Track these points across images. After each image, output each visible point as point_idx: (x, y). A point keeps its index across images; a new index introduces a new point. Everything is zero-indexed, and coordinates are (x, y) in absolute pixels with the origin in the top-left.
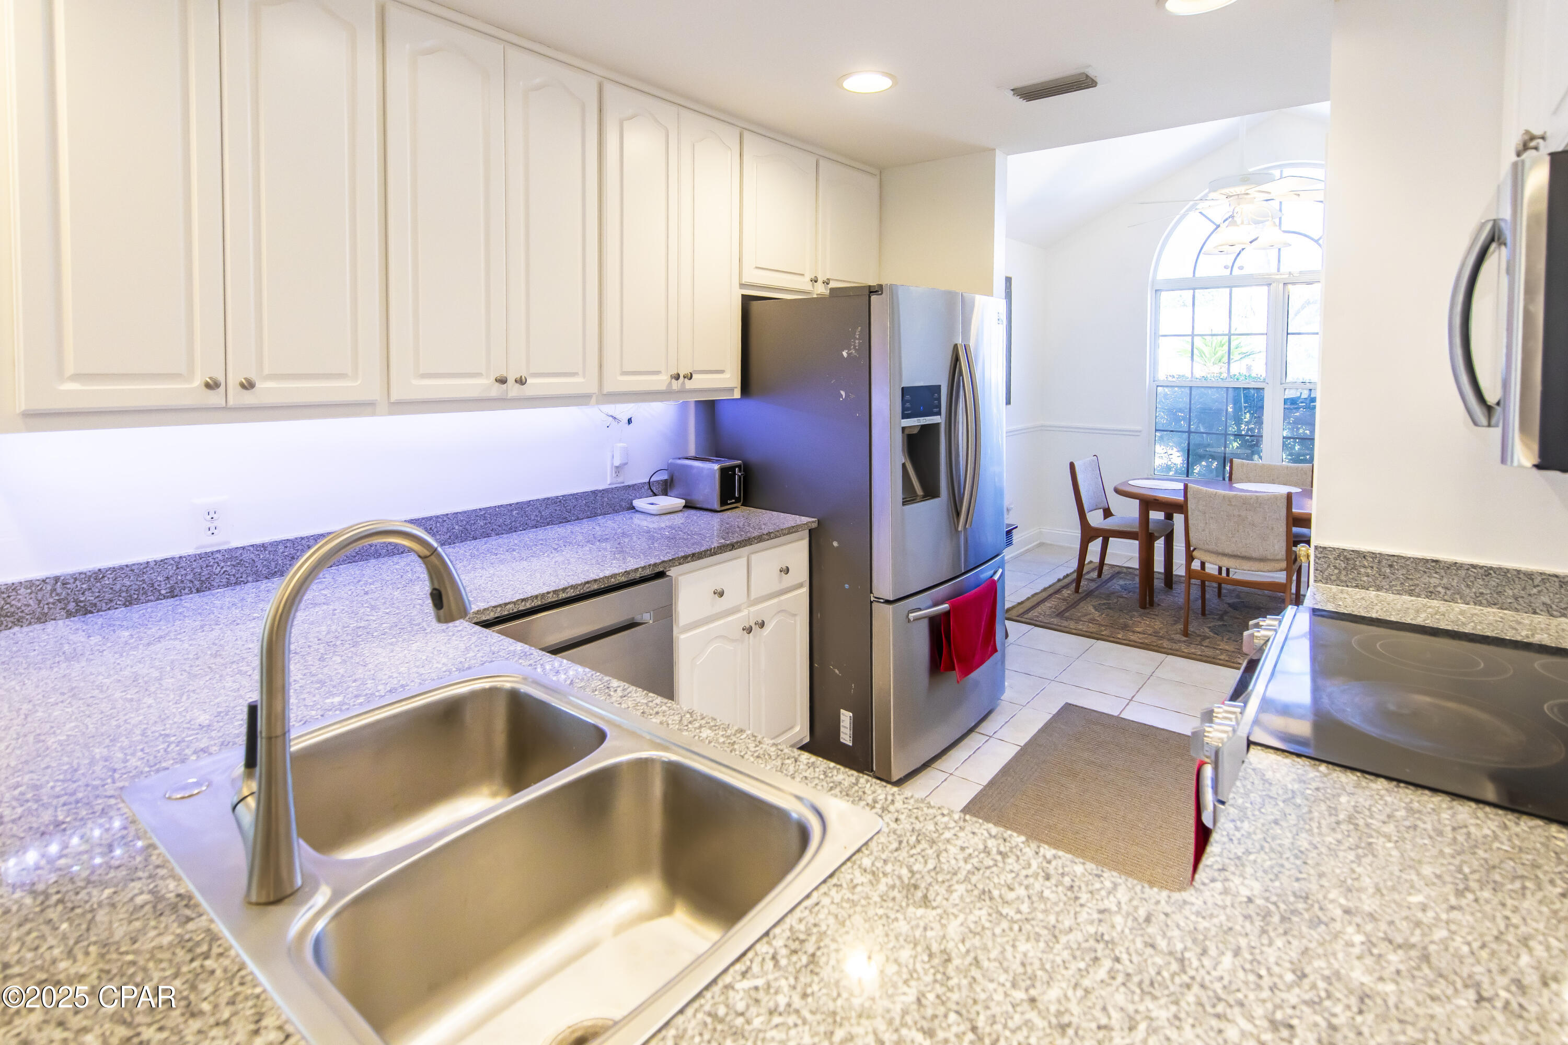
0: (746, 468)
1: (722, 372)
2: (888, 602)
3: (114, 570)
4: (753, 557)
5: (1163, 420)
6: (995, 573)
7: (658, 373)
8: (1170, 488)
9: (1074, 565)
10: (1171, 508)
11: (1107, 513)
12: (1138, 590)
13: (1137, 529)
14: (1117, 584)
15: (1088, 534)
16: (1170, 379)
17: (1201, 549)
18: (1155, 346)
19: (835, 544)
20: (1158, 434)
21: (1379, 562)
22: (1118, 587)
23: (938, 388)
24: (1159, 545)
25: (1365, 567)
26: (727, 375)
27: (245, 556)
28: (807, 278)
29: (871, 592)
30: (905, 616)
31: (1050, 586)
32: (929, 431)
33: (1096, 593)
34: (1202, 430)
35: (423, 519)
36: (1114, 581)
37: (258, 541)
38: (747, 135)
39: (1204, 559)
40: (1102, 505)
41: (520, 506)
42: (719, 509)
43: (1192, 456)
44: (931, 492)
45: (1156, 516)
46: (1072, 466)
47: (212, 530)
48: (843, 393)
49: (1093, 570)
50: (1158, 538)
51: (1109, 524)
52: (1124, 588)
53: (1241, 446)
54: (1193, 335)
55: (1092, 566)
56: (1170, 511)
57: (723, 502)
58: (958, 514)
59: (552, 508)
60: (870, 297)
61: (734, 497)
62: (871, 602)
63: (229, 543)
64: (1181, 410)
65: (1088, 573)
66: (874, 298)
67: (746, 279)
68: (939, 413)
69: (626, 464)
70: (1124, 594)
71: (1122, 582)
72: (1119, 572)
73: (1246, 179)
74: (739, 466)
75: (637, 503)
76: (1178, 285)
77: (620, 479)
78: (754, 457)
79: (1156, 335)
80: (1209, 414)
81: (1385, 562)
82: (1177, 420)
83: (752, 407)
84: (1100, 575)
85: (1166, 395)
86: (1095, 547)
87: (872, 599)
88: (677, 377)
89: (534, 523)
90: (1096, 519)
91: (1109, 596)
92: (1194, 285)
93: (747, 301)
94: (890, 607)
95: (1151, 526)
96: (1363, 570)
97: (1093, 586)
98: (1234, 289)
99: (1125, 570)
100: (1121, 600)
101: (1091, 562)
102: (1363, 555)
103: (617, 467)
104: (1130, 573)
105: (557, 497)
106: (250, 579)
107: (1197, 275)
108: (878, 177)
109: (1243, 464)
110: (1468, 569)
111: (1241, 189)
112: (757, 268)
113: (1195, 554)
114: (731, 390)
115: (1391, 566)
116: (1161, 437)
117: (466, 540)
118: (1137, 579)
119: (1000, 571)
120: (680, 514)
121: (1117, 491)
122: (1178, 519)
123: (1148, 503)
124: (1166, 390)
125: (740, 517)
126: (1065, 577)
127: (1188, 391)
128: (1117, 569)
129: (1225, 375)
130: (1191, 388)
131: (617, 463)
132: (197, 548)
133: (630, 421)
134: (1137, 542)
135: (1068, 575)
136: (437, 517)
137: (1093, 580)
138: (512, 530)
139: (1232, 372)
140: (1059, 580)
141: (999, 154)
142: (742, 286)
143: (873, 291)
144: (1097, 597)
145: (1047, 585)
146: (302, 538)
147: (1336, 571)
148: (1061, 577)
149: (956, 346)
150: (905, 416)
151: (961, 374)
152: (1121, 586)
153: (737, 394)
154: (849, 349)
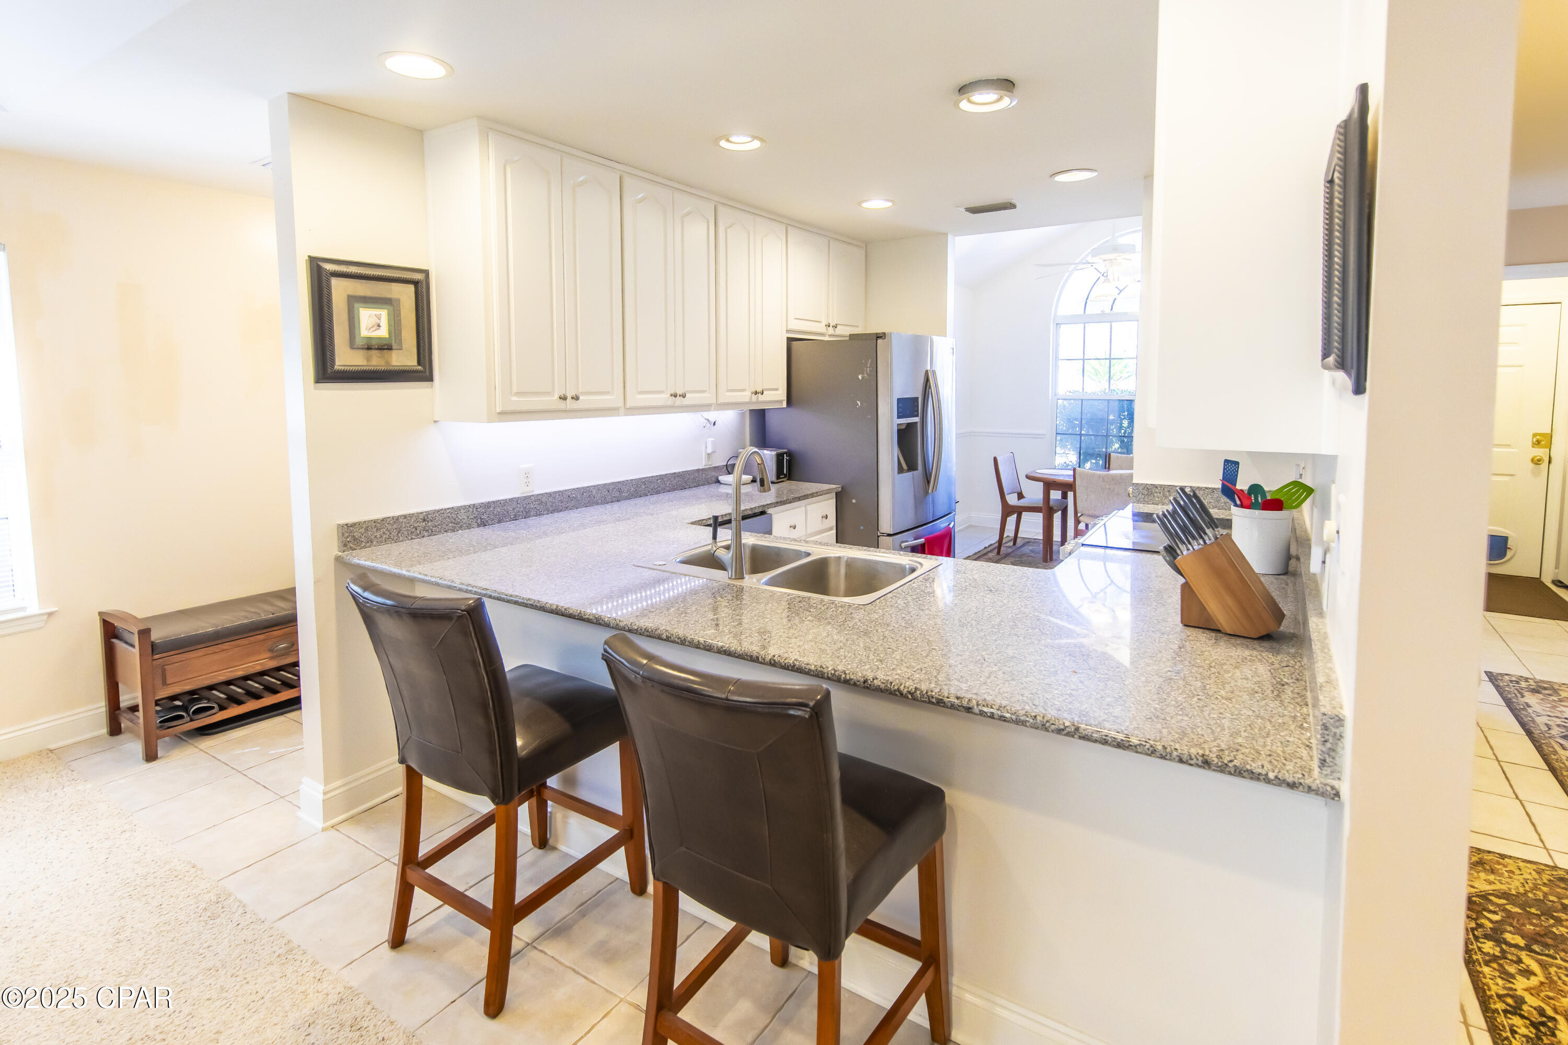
0: (789, 454)
1: (777, 389)
2: (889, 535)
3: (494, 502)
4: (808, 507)
5: (1063, 428)
6: (949, 524)
7: (743, 390)
8: (1065, 475)
9: (997, 538)
10: (1067, 487)
11: (1020, 496)
12: (1042, 552)
13: (1041, 505)
14: (1026, 549)
15: (1007, 510)
16: (1068, 394)
17: (1085, 515)
18: (1056, 366)
19: (854, 501)
20: (1059, 438)
21: (1164, 489)
22: (1028, 551)
23: (917, 399)
24: (1057, 517)
25: (1156, 493)
26: (780, 392)
27: (544, 500)
28: (823, 324)
29: (878, 530)
30: (899, 544)
31: (979, 552)
32: (910, 426)
33: (1013, 554)
34: (1091, 433)
35: (617, 482)
36: (1026, 547)
37: (548, 491)
38: (789, 228)
39: (1088, 522)
40: (1016, 491)
41: (661, 477)
42: (776, 481)
43: (1084, 456)
44: (912, 467)
45: (1056, 495)
46: (995, 460)
47: (528, 484)
48: (859, 403)
49: (1009, 541)
50: (1056, 511)
51: (1022, 503)
52: (1032, 551)
53: (1121, 447)
54: (1084, 360)
55: (1009, 539)
56: (1065, 490)
57: (778, 478)
58: (929, 482)
59: (677, 479)
60: (877, 340)
61: (783, 474)
62: (878, 536)
63: (533, 492)
64: (1076, 419)
65: (1006, 543)
66: (879, 341)
67: (790, 327)
68: (917, 416)
69: (715, 452)
70: (1032, 555)
71: (1030, 548)
72: (1028, 542)
73: (1116, 249)
74: (786, 453)
75: (721, 478)
76: (1072, 320)
77: (710, 463)
78: (794, 446)
79: (1057, 358)
80: (1098, 422)
81: (1166, 489)
82: (1074, 427)
83: (794, 412)
84: (1015, 544)
85: (1064, 407)
86: (1012, 519)
87: (879, 534)
88: (756, 393)
89: (668, 488)
90: (1012, 500)
91: (1021, 556)
92: (1085, 319)
93: (790, 340)
94: (891, 538)
95: (1051, 503)
96: (1155, 495)
97: (1010, 550)
98: (1113, 324)
99: (1033, 541)
100: (1030, 558)
101: (1008, 536)
102: (1156, 486)
103: (708, 454)
104: (1037, 542)
105: (679, 473)
106: (545, 513)
107: (1086, 312)
108: (864, 248)
109: (1118, 457)
110: (1204, 490)
111: (1111, 256)
112: (796, 319)
113: (1081, 519)
114: (781, 402)
115: (1169, 491)
116: (1061, 440)
117: (636, 497)
118: (1041, 546)
119: (953, 523)
120: (749, 486)
121: (1028, 477)
122: (1070, 495)
123: (1049, 485)
124: (1065, 402)
125: (787, 485)
126: (989, 546)
127: (1080, 402)
128: (1028, 540)
129: (1107, 391)
130: (1082, 400)
131: (709, 451)
132: (522, 493)
133: (714, 424)
134: (1041, 514)
135: (991, 545)
136: (623, 482)
137: (1010, 547)
138: (658, 492)
139: (1112, 387)
140: (985, 548)
141: (950, 237)
142: (788, 331)
143: (880, 336)
144: (1013, 557)
145: (977, 551)
146: (566, 491)
147: (1143, 496)
148: (987, 546)
149: (927, 372)
150: (899, 417)
151: (930, 387)
152: (1030, 550)
153: (784, 405)
154: (863, 374)
